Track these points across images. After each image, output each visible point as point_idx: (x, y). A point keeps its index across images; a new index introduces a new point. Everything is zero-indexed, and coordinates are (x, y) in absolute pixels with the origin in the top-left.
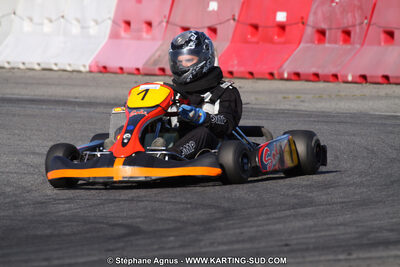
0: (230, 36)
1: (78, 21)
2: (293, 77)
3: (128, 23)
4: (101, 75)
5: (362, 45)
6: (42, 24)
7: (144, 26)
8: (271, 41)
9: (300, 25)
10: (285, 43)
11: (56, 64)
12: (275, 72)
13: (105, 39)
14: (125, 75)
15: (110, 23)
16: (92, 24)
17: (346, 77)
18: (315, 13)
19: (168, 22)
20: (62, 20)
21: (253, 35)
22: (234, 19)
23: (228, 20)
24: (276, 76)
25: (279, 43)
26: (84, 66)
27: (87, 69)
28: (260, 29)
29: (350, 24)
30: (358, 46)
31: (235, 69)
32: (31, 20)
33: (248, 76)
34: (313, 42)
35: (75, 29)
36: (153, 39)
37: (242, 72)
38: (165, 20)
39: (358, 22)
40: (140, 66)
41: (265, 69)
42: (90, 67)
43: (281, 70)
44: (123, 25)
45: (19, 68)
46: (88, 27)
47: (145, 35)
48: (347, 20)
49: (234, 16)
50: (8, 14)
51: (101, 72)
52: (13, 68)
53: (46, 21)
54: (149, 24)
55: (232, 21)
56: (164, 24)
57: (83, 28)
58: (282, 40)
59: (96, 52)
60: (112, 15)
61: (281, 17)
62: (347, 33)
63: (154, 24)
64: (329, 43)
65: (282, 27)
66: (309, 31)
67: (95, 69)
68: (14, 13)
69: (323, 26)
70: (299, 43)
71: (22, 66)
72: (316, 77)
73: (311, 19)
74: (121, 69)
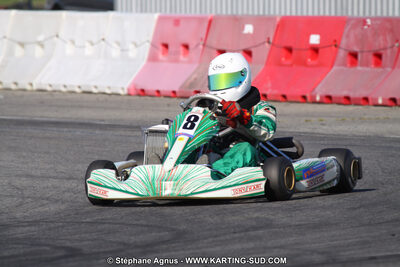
0: (265, 58)
1: (118, 43)
2: (325, 100)
3: (166, 46)
4: (138, 97)
5: (393, 68)
6: (84, 47)
7: (182, 49)
8: (305, 64)
9: (333, 47)
10: (317, 66)
11: (96, 87)
12: (308, 95)
13: (144, 62)
14: (162, 98)
15: (148, 46)
16: (131, 46)
17: (377, 99)
18: (348, 36)
19: (204, 45)
20: (103, 43)
21: (286, 58)
22: (269, 42)
23: (264, 43)
24: (309, 99)
25: (312, 66)
26: (123, 89)
27: (126, 92)
28: (294, 52)
29: (382, 46)
30: (389, 69)
31: (268, 93)
32: (73, 42)
33: (281, 98)
34: (345, 65)
35: (115, 52)
36: (190, 62)
37: (276, 95)
38: (202, 43)
39: (389, 45)
40: (176, 89)
41: (298, 91)
42: (129, 90)
43: (313, 93)
44: (161, 48)
45: (60, 91)
46: (127, 50)
47: (182, 58)
48: (379, 43)
49: (269, 39)
50: (51, 37)
51: (139, 95)
52: (55, 91)
53: (87, 44)
54: (186, 47)
55: (267, 44)
56: (201, 47)
57: (122, 50)
58: (315, 62)
59: (134, 76)
60: (150, 38)
61: (315, 39)
62: (378, 56)
63: (191, 47)
64: (362, 65)
65: (315, 50)
66: (342, 54)
67: (133, 92)
68: (57, 36)
69: (355, 49)
70: (332, 67)
71: (63, 89)
72: (348, 100)
73: (344, 42)
74: (158, 92)
